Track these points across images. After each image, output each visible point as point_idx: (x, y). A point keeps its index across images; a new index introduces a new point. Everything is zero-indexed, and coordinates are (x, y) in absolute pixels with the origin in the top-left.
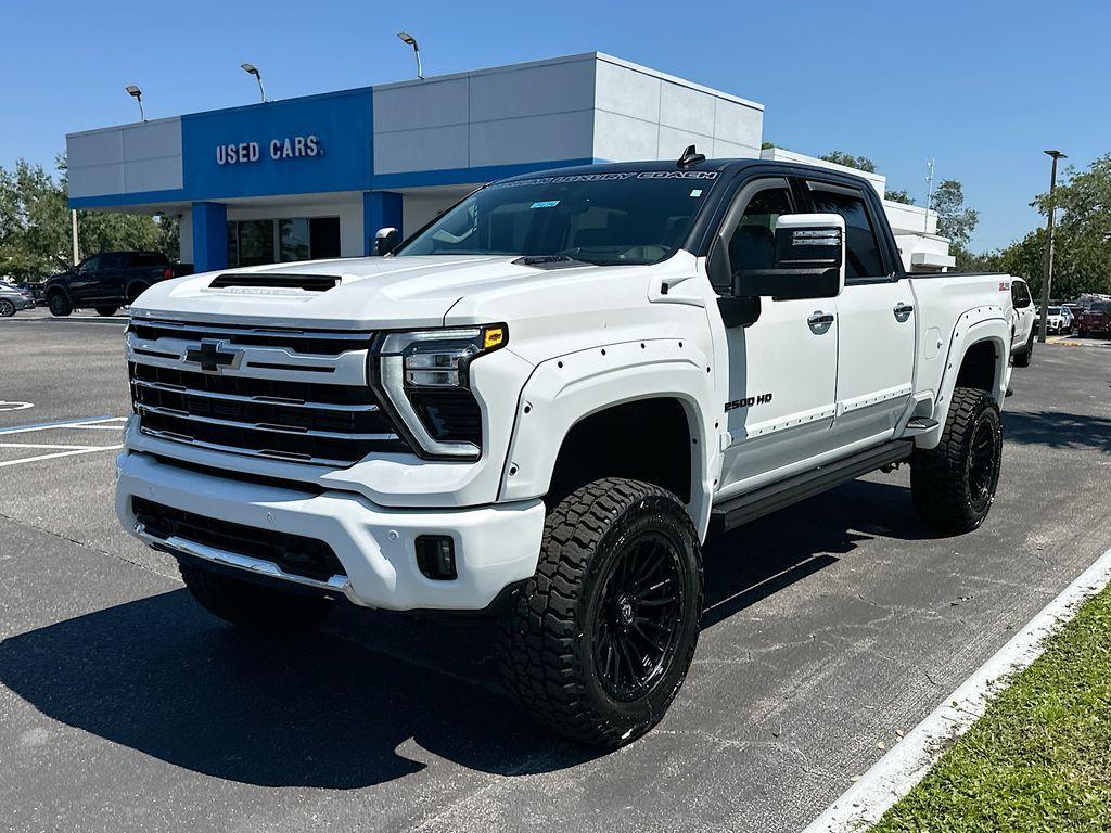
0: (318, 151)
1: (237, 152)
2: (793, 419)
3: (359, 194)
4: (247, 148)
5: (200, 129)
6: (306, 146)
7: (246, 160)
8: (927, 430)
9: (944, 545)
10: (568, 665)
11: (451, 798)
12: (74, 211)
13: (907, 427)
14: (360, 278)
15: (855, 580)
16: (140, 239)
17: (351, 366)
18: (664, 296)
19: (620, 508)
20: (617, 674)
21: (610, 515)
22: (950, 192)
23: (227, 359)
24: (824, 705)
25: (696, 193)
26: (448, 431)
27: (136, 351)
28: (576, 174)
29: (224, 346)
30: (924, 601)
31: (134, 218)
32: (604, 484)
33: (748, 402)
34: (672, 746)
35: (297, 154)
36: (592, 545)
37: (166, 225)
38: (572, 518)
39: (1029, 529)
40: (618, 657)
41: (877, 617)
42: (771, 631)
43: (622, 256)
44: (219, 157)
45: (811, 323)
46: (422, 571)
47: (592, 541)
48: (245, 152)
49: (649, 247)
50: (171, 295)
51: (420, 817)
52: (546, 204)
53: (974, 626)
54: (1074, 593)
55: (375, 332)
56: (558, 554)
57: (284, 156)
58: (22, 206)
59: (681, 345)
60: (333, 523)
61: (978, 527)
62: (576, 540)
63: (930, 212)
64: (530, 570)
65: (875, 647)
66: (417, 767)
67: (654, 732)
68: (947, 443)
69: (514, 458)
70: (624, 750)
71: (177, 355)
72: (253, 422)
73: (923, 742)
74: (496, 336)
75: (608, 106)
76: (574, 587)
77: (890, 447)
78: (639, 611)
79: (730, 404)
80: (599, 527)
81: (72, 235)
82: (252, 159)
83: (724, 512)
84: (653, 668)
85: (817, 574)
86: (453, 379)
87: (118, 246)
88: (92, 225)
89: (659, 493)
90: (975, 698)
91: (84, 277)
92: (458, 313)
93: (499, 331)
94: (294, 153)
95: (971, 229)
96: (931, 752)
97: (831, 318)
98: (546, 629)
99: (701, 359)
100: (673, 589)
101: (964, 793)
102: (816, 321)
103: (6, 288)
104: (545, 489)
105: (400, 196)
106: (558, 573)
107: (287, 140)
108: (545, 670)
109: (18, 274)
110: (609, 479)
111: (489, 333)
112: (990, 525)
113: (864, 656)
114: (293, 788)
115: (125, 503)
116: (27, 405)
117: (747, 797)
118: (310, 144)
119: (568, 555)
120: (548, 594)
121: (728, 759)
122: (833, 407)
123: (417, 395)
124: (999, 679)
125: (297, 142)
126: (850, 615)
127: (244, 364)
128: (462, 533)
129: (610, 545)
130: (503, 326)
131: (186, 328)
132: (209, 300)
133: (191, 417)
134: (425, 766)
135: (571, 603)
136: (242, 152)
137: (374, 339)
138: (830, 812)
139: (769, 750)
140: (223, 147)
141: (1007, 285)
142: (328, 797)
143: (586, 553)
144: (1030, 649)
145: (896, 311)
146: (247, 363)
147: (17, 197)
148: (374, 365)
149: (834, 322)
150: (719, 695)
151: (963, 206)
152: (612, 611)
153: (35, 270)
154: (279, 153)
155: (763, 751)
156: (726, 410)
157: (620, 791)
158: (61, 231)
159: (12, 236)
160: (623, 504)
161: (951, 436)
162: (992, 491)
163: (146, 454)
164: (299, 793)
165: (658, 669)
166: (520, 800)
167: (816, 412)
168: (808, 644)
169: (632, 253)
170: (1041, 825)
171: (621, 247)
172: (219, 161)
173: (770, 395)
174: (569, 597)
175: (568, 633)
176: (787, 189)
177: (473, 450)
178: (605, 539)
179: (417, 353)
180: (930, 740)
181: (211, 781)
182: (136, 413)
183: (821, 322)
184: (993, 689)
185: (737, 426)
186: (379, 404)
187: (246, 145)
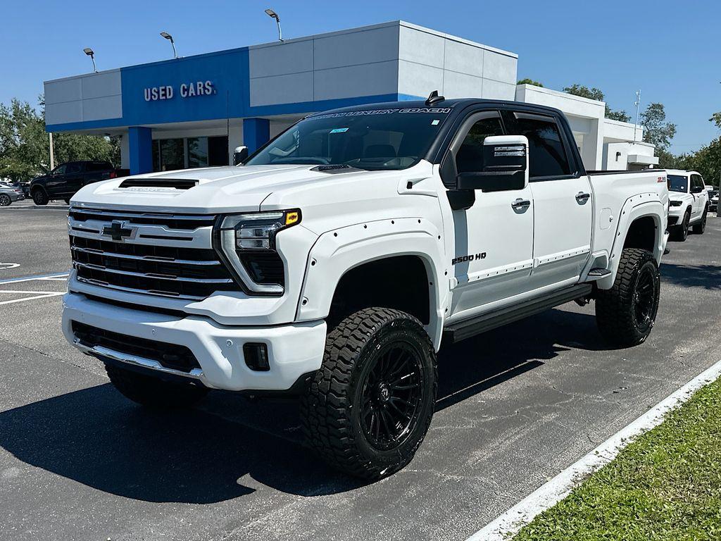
0: (213, 91)
1: (158, 93)
2: (501, 269)
3: (241, 120)
4: (165, 90)
5: (133, 77)
6: (204, 87)
7: (164, 98)
8: (602, 277)
9: (617, 354)
10: (342, 426)
11: (269, 509)
12: (51, 134)
13: (588, 275)
14: (211, 181)
15: (552, 376)
16: (95, 152)
17: (202, 237)
18: (410, 190)
19: (377, 327)
20: (378, 433)
21: (371, 331)
22: (656, 111)
23: (128, 233)
24: (516, 455)
25: (435, 122)
26: (264, 277)
27: (74, 228)
28: (360, 110)
29: (126, 225)
30: (595, 389)
31: (91, 138)
32: (369, 311)
33: (469, 258)
34: (413, 479)
35: (198, 94)
36: (358, 350)
37: (113, 142)
38: (347, 332)
39: (677, 343)
40: (379, 422)
41: (562, 400)
42: (490, 409)
43: (385, 164)
44: (146, 96)
45: (514, 207)
46: (248, 365)
47: (358, 347)
48: (163, 92)
49: (405, 158)
50: (94, 193)
51: (248, 520)
52: (340, 130)
53: (626, 406)
54: (695, 384)
55: (218, 215)
56: (337, 356)
57: (190, 95)
58: (16, 130)
59: (419, 221)
60: (192, 335)
61: (642, 342)
62: (348, 346)
63: (638, 126)
64: (317, 365)
65: (557, 419)
66: (249, 491)
67: (404, 470)
68: (619, 285)
69: (305, 294)
70: (383, 481)
71: (97, 231)
72: (144, 273)
73: (571, 476)
74: (294, 217)
75: (408, 57)
76: (346, 376)
77: (577, 287)
78: (393, 392)
79: (456, 259)
80: (363, 338)
81: (49, 151)
82: (168, 97)
83: (453, 330)
84: (403, 429)
85: (528, 373)
86: (266, 244)
87: (81, 157)
88: (63, 143)
89: (405, 317)
90: (611, 449)
91: (57, 178)
92: (269, 202)
93: (296, 214)
94: (196, 92)
95: (671, 137)
96: (575, 482)
97: (528, 203)
98: (329, 402)
99: (434, 231)
100: (415, 379)
101: (589, 505)
102: (518, 205)
103: (6, 186)
104: (326, 314)
105: (268, 121)
106: (336, 367)
107: (192, 84)
108: (329, 429)
109: (13, 176)
110: (373, 308)
111: (289, 215)
112: (651, 340)
113: (549, 424)
114: (170, 503)
115: (68, 325)
116: (16, 265)
117: (457, 509)
118: (207, 87)
119: (343, 356)
120: (330, 380)
121: (448, 486)
122: (532, 261)
123: (244, 255)
124: (630, 438)
125: (198, 86)
126: (544, 398)
127: (138, 235)
128: (272, 342)
129: (370, 350)
130: (298, 211)
131: (103, 214)
132: (118, 195)
133: (107, 270)
134: (255, 490)
135: (344, 386)
136: (161, 93)
137: (217, 220)
138: (503, 516)
139: (475, 481)
140: (149, 90)
141: (664, 178)
142: (192, 508)
143: (354, 355)
144: (656, 419)
145: (578, 198)
146: (140, 235)
147: (12, 124)
148: (217, 236)
149: (531, 205)
150: (449, 449)
151: (666, 121)
152: (374, 393)
153: (25, 173)
154: (186, 92)
155: (472, 482)
156: (453, 263)
157: (378, 505)
158: (42, 147)
159: (9, 151)
160: (379, 324)
161: (621, 280)
162: (653, 317)
163: (80, 293)
164: (174, 506)
165: (406, 430)
166: (312, 510)
167: (519, 265)
168: (513, 417)
169: (392, 162)
170: (631, 523)
171: (385, 159)
172: (146, 99)
173: (485, 254)
174: (342, 382)
175: (342, 405)
176: (500, 118)
177: (280, 289)
178: (367, 346)
179: (244, 228)
180: (576, 474)
181: (118, 499)
182: (74, 268)
183: (522, 206)
184: (625, 444)
185: (461, 274)
186: (220, 261)
187: (164, 88)
